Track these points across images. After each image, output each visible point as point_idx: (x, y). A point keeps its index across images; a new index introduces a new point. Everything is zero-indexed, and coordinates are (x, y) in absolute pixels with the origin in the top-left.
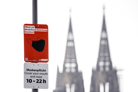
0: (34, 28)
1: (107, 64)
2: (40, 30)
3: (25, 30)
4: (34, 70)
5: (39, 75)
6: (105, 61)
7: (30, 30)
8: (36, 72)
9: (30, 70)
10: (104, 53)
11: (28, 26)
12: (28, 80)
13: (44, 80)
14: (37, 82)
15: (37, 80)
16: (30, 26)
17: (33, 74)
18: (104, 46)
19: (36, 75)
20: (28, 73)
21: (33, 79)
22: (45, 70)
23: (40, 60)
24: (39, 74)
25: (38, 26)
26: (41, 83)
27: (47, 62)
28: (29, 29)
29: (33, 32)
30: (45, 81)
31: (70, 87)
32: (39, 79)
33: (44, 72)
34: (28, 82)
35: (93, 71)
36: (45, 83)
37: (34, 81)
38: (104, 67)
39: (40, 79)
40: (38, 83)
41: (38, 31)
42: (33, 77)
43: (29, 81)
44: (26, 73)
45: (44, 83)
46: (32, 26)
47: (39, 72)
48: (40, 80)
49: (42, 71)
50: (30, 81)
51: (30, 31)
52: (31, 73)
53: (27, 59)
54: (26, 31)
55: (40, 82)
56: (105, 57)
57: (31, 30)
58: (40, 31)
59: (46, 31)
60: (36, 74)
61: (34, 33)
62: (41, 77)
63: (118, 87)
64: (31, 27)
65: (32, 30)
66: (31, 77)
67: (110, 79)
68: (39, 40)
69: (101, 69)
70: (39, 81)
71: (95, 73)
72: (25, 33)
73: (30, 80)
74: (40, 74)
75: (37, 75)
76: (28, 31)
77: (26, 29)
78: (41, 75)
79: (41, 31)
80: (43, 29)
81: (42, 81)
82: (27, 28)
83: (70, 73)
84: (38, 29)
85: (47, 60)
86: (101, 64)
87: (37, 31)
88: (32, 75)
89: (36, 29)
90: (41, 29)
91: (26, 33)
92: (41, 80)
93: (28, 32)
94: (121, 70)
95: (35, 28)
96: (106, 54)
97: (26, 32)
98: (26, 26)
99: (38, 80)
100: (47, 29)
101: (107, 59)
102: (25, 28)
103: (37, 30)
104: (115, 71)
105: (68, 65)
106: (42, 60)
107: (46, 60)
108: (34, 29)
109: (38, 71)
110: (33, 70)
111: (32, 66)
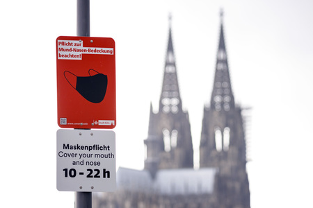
0: (82, 45)
1: (227, 99)
2: (95, 50)
3: (59, 52)
4: (82, 148)
5: (93, 159)
6: (223, 95)
7: (70, 50)
8: (86, 152)
9: (72, 148)
10: (222, 82)
11: (67, 42)
12: (66, 170)
13: (104, 170)
14: (89, 176)
15: (88, 170)
16: (71, 42)
17: (78, 156)
18: (222, 71)
19: (86, 159)
20: (66, 155)
21: (79, 169)
22: (108, 147)
23: (96, 123)
24: (93, 156)
25: (92, 41)
26: (99, 177)
27: (112, 127)
28: (69, 47)
29: (78, 56)
30: (108, 172)
31: (171, 135)
32: (93, 168)
33: (106, 152)
34: (66, 176)
35: (206, 111)
36: (109, 177)
37: (82, 174)
38: (222, 104)
39: (97, 167)
40: (92, 177)
41: (91, 53)
42: (80, 163)
43: (70, 173)
44: (61, 154)
45: (104, 177)
46: (78, 42)
47: (93, 152)
48: (95, 170)
49: (100, 148)
50: (73, 174)
51: (72, 53)
52: (73, 155)
53: (64, 120)
54: (62, 53)
55: (96, 176)
56: (223, 88)
57: (75, 50)
58: (96, 53)
59: (109, 54)
60: (85, 155)
61: (81, 59)
62: (99, 164)
63: (243, 135)
64: (73, 44)
65: (77, 52)
66: (74, 163)
67: (231, 122)
68: (93, 74)
69: (218, 107)
70: (94, 173)
71: (208, 113)
72: (59, 58)
73: (73, 172)
74: (96, 155)
75: (90, 160)
76: (67, 53)
77: (62, 50)
78: (97, 160)
79: (99, 53)
80: (104, 49)
81: (101, 174)
82: (65, 47)
83: (171, 113)
84: (92, 49)
85: (113, 121)
86: (218, 99)
87: (87, 53)
88: (77, 159)
89: (87, 48)
90: (97, 49)
91: (61, 58)
92: (98, 171)
93: (66, 56)
94: (248, 109)
95: (84, 46)
96: (225, 85)
97: (63, 56)
98: (61, 41)
99: (91, 171)
100: (112, 49)
101: (227, 92)
102: (59, 47)
103: (89, 50)
104: (239, 110)
105: (166, 101)
106: (101, 122)
107: (110, 122)
108: (81, 47)
109: (90, 148)
110: (78, 148)
111: (77, 136)
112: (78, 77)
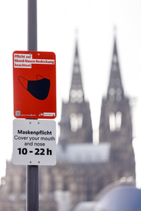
2: (41, 62)
3: (15, 63)
4: (32, 133)
5: (40, 141)
7: (23, 61)
8: (35, 136)
9: (24, 133)
11: (20, 55)
12: (20, 149)
13: (48, 149)
14: (36, 154)
15: (36, 149)
16: (23, 55)
17: (29, 139)
19: (34, 141)
20: (20, 138)
21: (29, 148)
22: (51, 132)
23: (42, 114)
24: (40, 139)
25: (39, 54)
27: (53, 117)
28: (22, 59)
29: (29, 65)
30: (51, 151)
32: (39, 147)
33: (49, 136)
34: (20, 153)
36: (51, 154)
37: (31, 152)
39: (42, 147)
40: (39, 154)
41: (38, 63)
42: (30, 144)
43: (23, 151)
44: (16, 137)
45: (48, 154)
46: (28, 55)
47: (40, 136)
48: (41, 149)
49: (45, 133)
50: (25, 152)
51: (24, 63)
52: (25, 138)
53: (18, 113)
54: (17, 63)
55: (42, 154)
57: (26, 61)
59: (51, 64)
60: (34, 139)
61: (31, 67)
62: (44, 144)
64: (25, 57)
65: (28, 62)
66: (26, 144)
72: (15, 67)
73: (25, 150)
74: (42, 138)
75: (37, 142)
76: (21, 63)
77: (17, 61)
78: (42, 142)
79: (44, 63)
80: (48, 60)
81: (45, 152)
82: (19, 59)
84: (39, 60)
85: (54, 113)
87: (36, 63)
88: (28, 141)
89: (35, 60)
90: (43, 60)
91: (17, 67)
92: (44, 150)
93: (20, 65)
95: (33, 58)
97: (17, 65)
98: (17, 54)
99: (38, 150)
100: (54, 60)
102: (15, 58)
103: (37, 61)
104: (127, 101)
106: (46, 114)
107: (52, 114)
108: (31, 59)
109: (37, 133)
110: (29, 133)
111: (27, 125)
112: (29, 81)
